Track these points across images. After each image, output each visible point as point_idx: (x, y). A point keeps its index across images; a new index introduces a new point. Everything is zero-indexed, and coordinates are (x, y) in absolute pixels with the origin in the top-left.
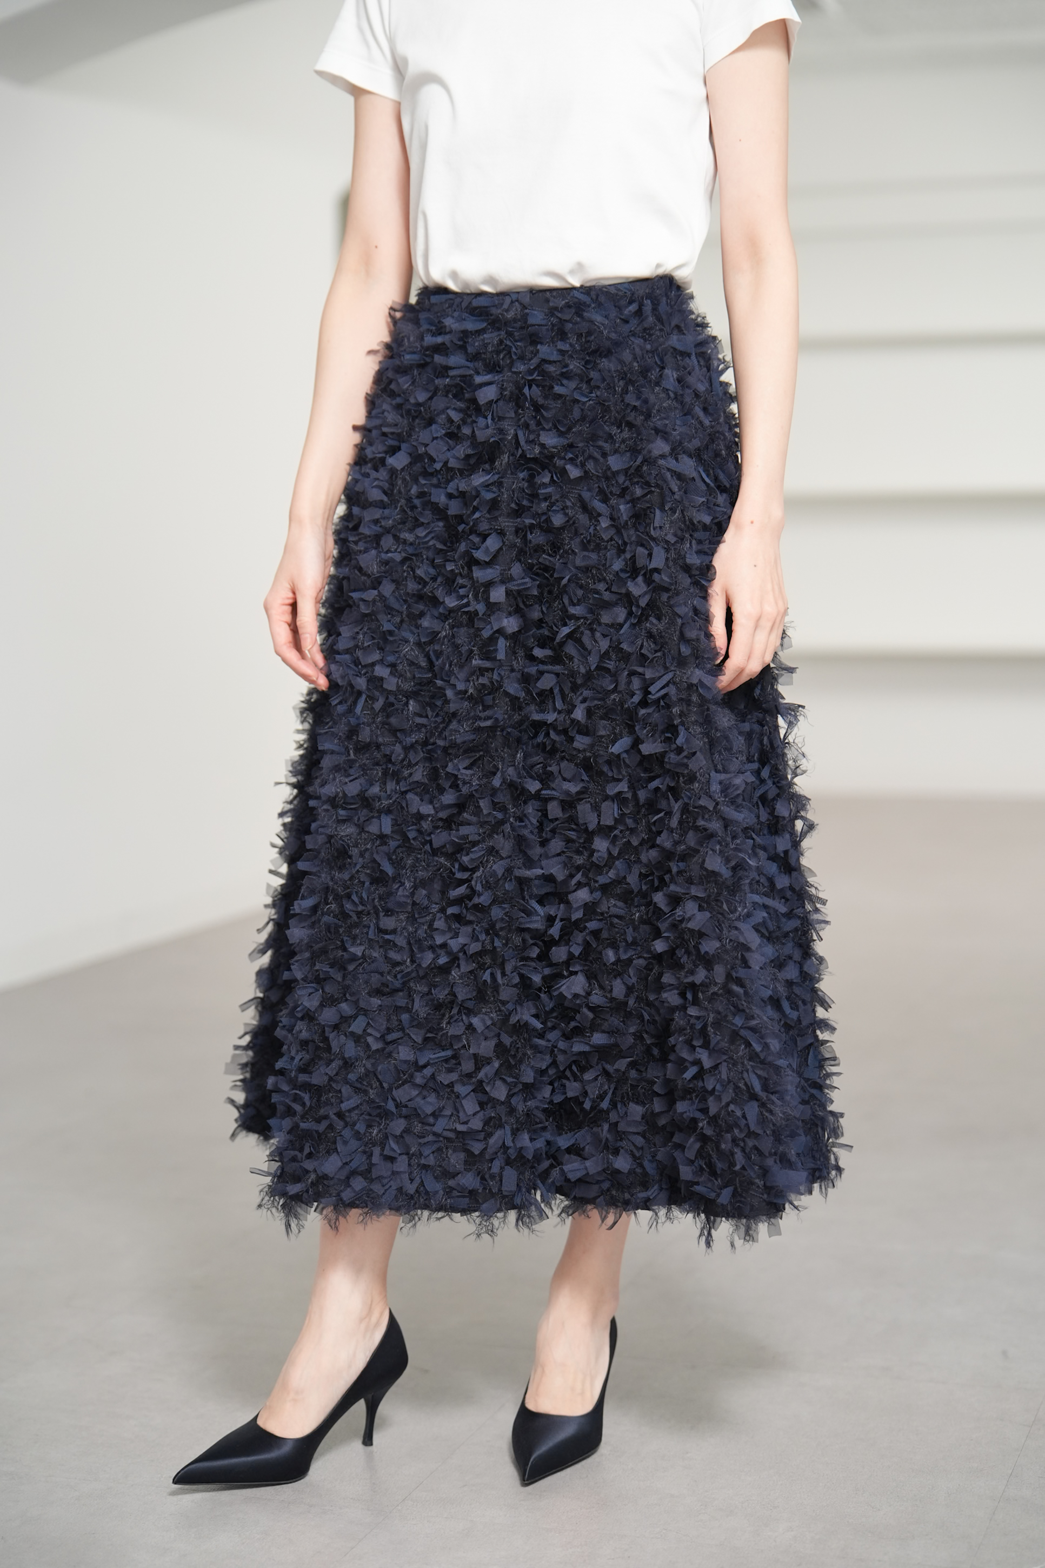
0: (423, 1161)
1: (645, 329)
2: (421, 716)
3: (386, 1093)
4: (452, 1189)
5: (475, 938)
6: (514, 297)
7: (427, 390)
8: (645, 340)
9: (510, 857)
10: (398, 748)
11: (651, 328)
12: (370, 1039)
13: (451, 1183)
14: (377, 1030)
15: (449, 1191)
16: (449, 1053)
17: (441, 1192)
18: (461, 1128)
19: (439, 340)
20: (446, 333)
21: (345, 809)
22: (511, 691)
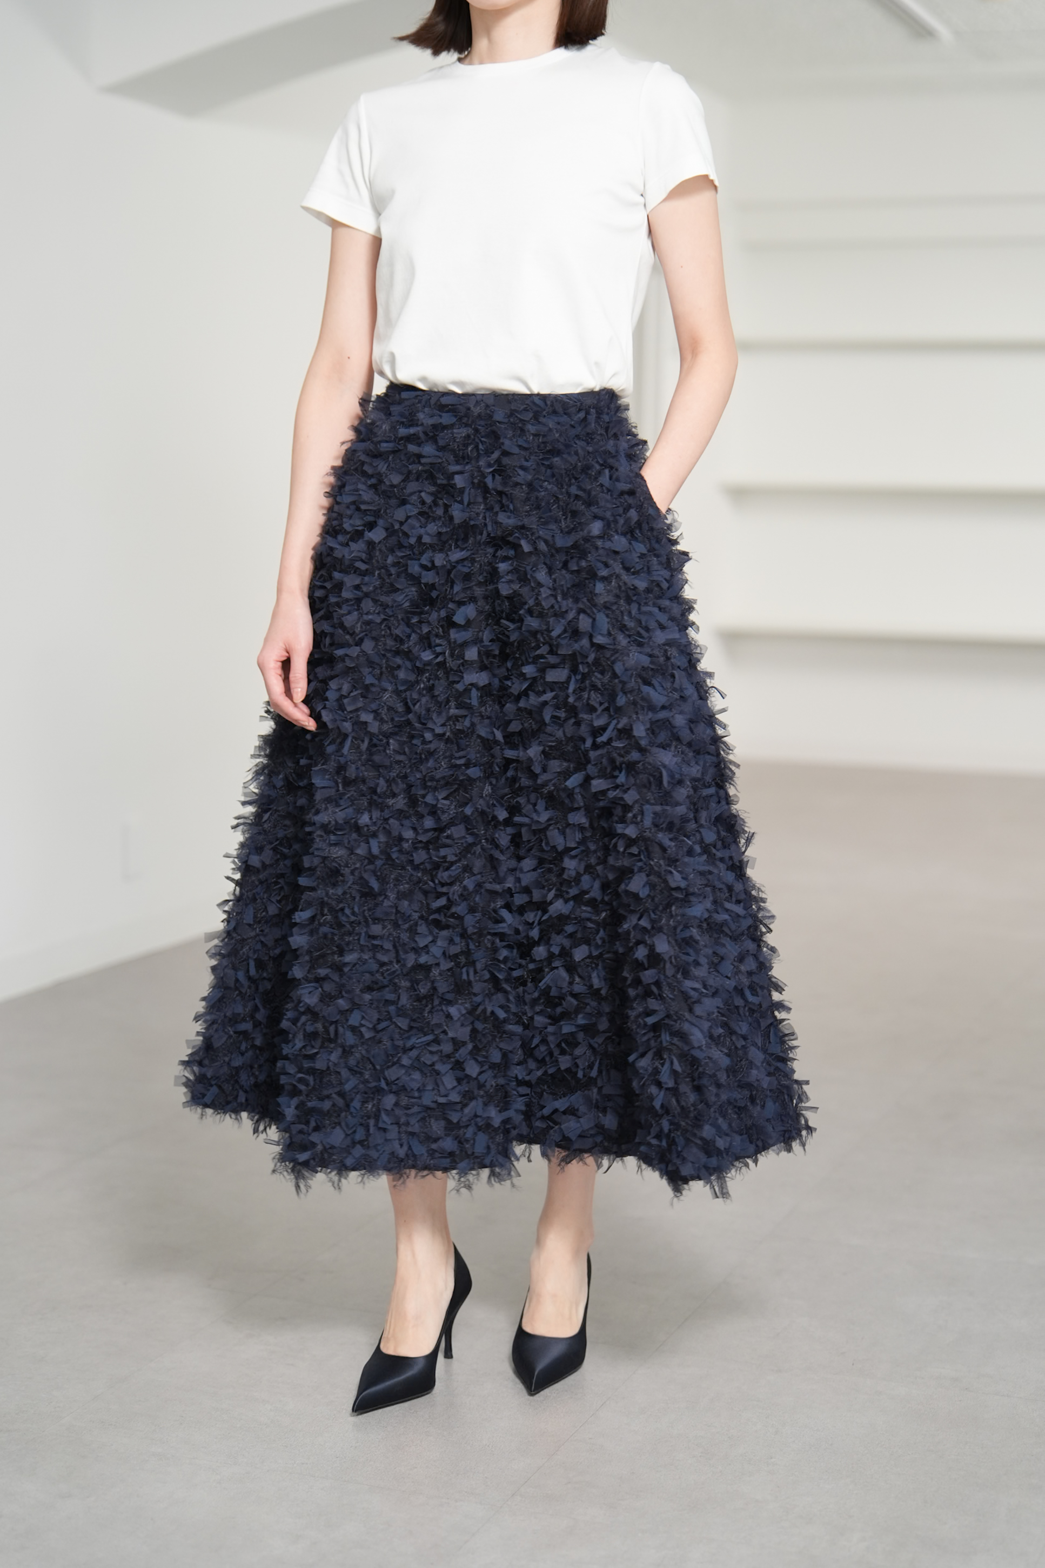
0: (410, 1129)
1: (588, 434)
2: (400, 753)
3: (378, 1075)
4: (434, 1151)
5: (451, 941)
6: (479, 398)
7: (402, 474)
8: (588, 443)
9: (481, 873)
10: (382, 782)
11: (593, 433)
12: (363, 1029)
13: (434, 1146)
14: (370, 1022)
15: (432, 1153)
16: (430, 1037)
17: (426, 1155)
18: (442, 1100)
19: (412, 431)
20: (417, 425)
21: (335, 834)
22: (483, 734)
